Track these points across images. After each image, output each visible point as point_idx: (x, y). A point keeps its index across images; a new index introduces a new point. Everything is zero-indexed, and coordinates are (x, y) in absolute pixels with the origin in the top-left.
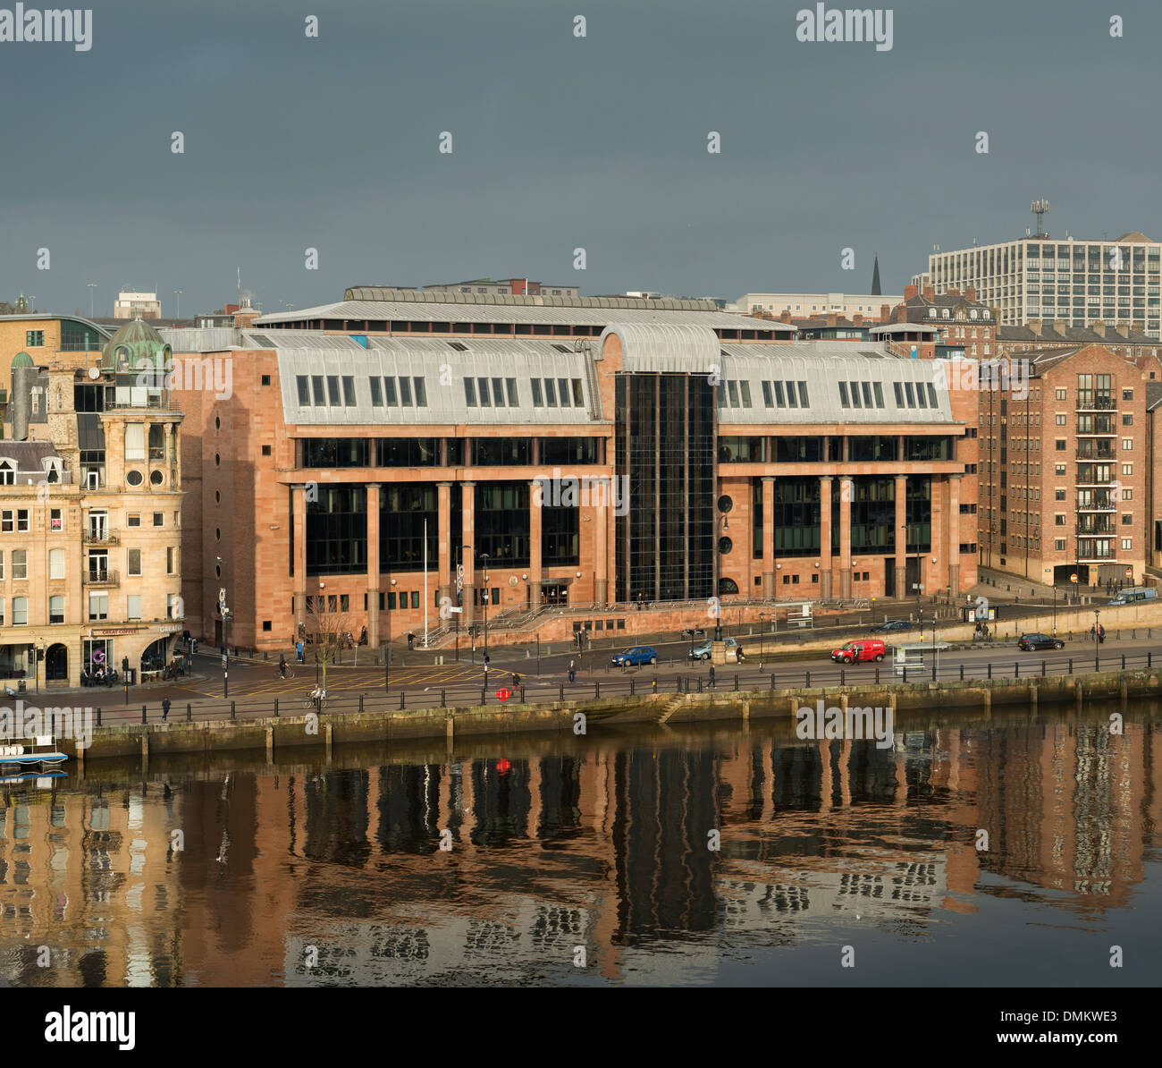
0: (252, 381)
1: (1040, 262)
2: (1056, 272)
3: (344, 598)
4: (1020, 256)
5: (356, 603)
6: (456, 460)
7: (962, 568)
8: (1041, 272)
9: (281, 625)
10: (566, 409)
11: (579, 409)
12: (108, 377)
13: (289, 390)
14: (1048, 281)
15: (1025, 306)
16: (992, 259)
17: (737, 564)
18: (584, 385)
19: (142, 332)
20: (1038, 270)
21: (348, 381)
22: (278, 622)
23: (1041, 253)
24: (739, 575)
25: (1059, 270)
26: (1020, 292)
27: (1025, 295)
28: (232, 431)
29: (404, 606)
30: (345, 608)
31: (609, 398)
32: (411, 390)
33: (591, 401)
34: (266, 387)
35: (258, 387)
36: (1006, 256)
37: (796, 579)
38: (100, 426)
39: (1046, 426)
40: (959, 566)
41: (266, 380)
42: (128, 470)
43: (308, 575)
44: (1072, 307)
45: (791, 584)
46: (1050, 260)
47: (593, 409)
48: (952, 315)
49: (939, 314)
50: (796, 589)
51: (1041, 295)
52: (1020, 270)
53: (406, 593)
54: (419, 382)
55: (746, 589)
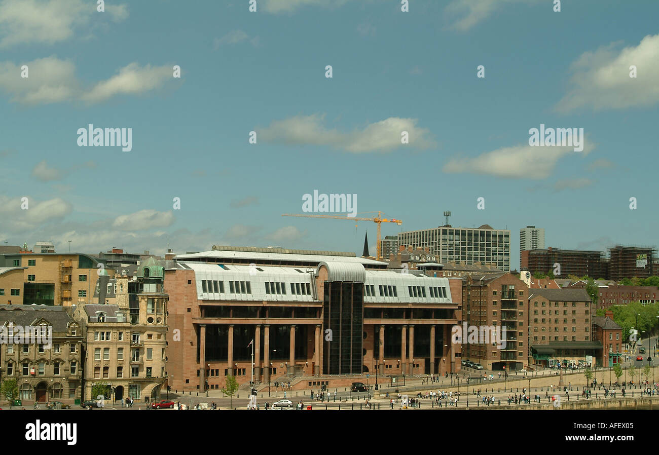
0: (183, 282)
1: (448, 237)
2: (454, 241)
3: (217, 371)
4: (439, 234)
5: (222, 373)
6: (263, 315)
7: (456, 363)
8: (448, 241)
9: (193, 381)
10: (304, 296)
11: (309, 296)
12: (140, 280)
13: (199, 285)
14: (451, 245)
15: (441, 255)
16: (426, 235)
17: (368, 360)
18: (311, 286)
19: (154, 262)
20: (447, 240)
21: (221, 283)
22: (192, 380)
23: (448, 233)
24: (369, 364)
25: (455, 240)
26: (439, 249)
27: (441, 250)
28: (175, 302)
29: (240, 374)
30: (217, 374)
31: (321, 291)
32: (245, 287)
33: (314, 293)
34: (189, 284)
35: (186, 285)
36: (433, 234)
37: (390, 366)
38: (137, 299)
39: (489, 306)
40: (454, 362)
41: (189, 282)
42: (148, 317)
43: (205, 361)
44: (460, 256)
45: (389, 368)
46: (452, 236)
47: (314, 296)
48: (420, 258)
49: (415, 258)
50: (390, 371)
51: (448, 251)
52: (439, 240)
53: (240, 369)
54: (248, 283)
55: (372, 370)
